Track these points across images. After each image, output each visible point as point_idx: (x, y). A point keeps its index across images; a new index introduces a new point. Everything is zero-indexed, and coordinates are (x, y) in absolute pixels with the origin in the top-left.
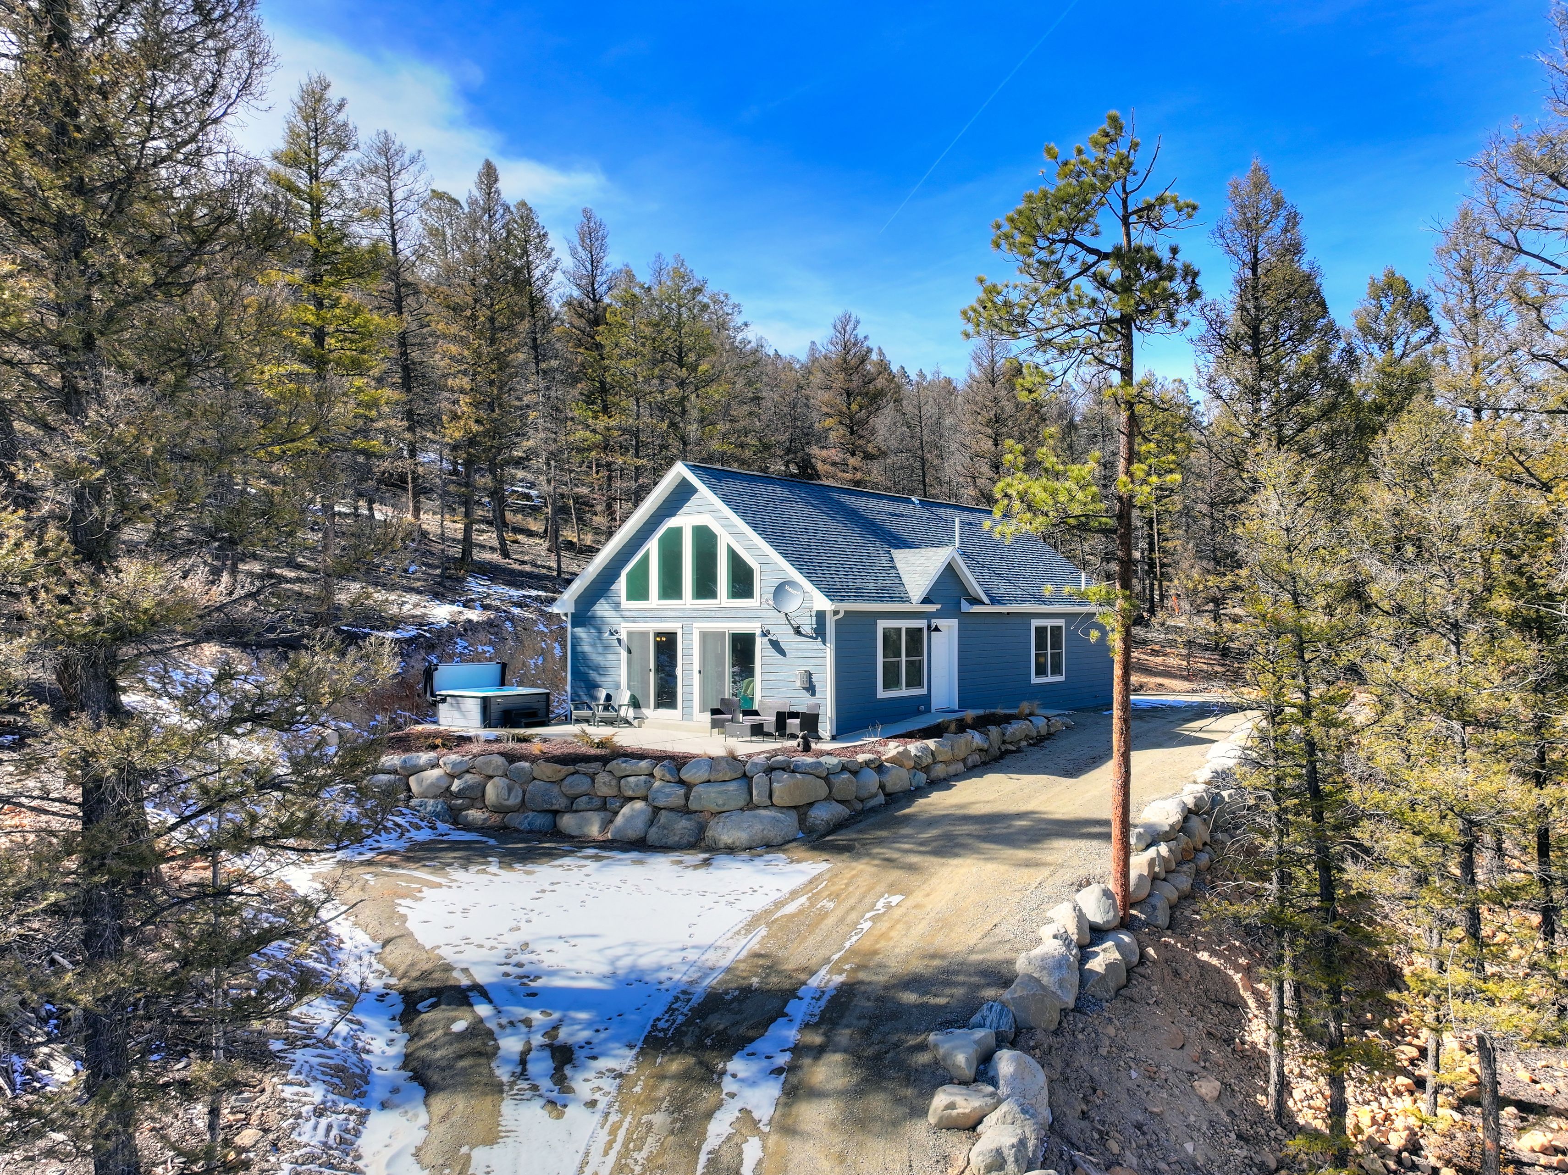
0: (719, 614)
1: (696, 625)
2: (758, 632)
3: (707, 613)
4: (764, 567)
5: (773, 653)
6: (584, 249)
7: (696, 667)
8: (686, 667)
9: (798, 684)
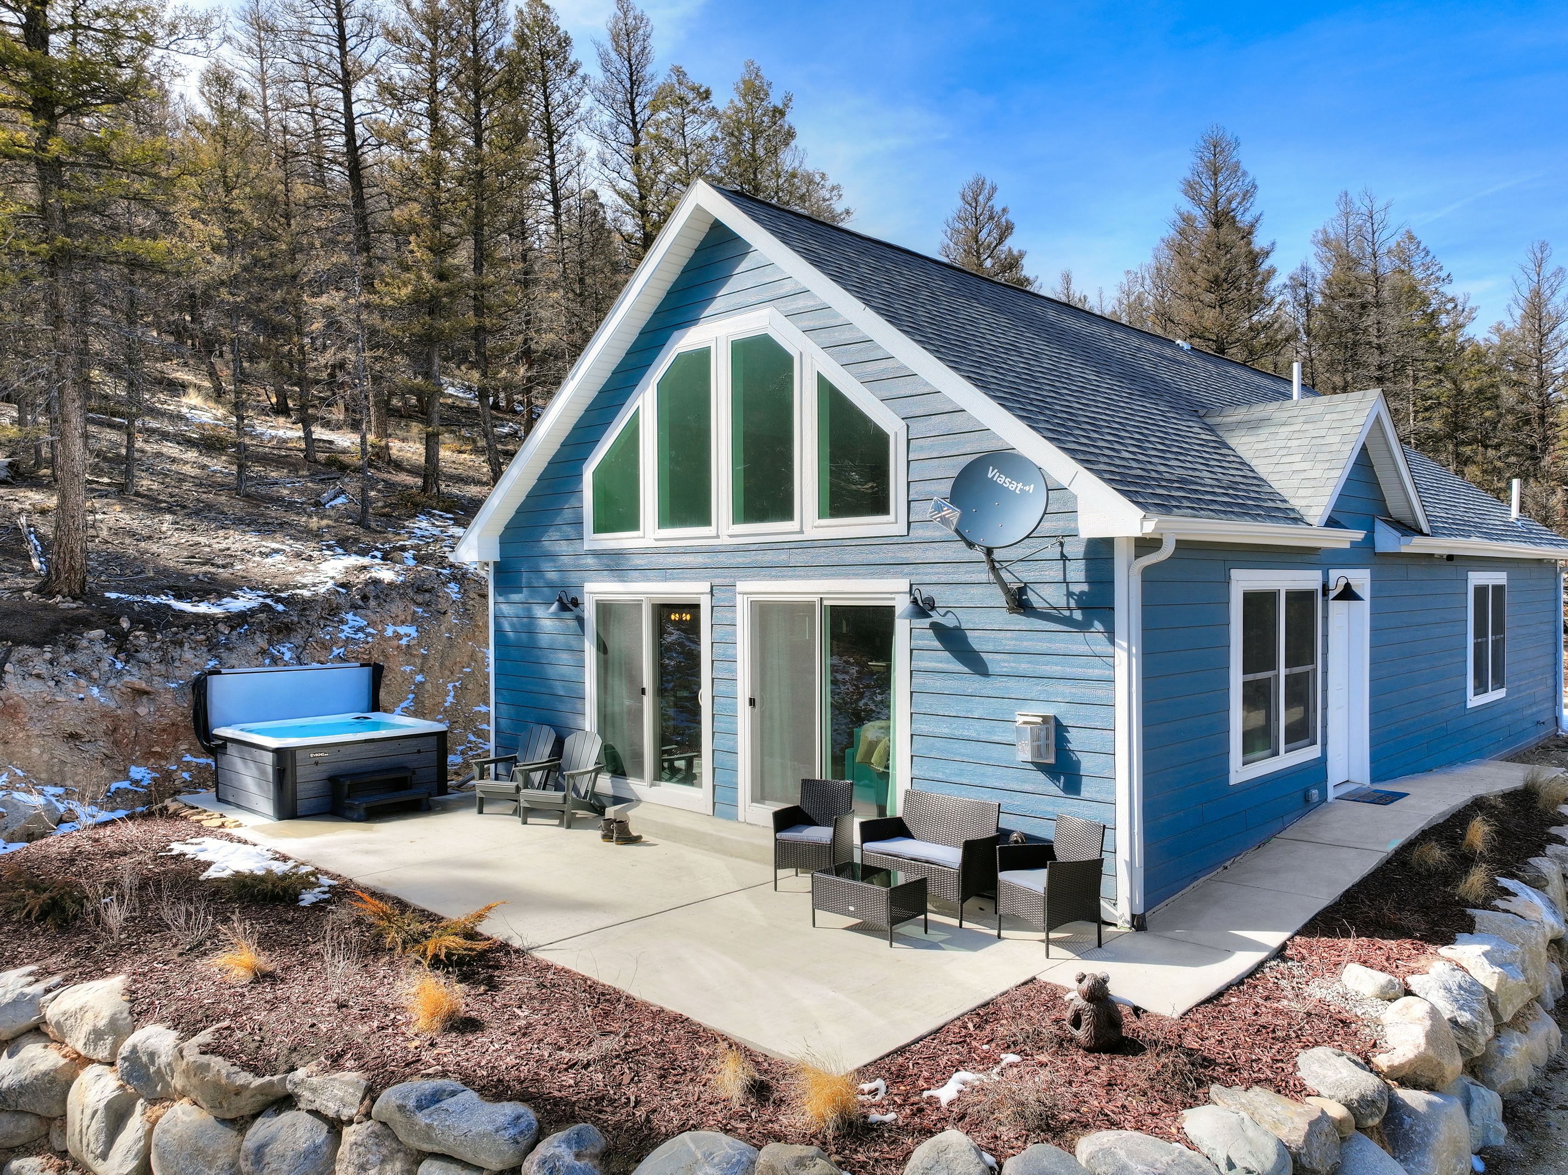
0: (798, 558)
1: (741, 586)
2: (902, 605)
3: (769, 557)
4: (918, 428)
5: (945, 661)
6: (620, 54)
7: (744, 689)
8: (721, 687)
9: (1024, 752)
